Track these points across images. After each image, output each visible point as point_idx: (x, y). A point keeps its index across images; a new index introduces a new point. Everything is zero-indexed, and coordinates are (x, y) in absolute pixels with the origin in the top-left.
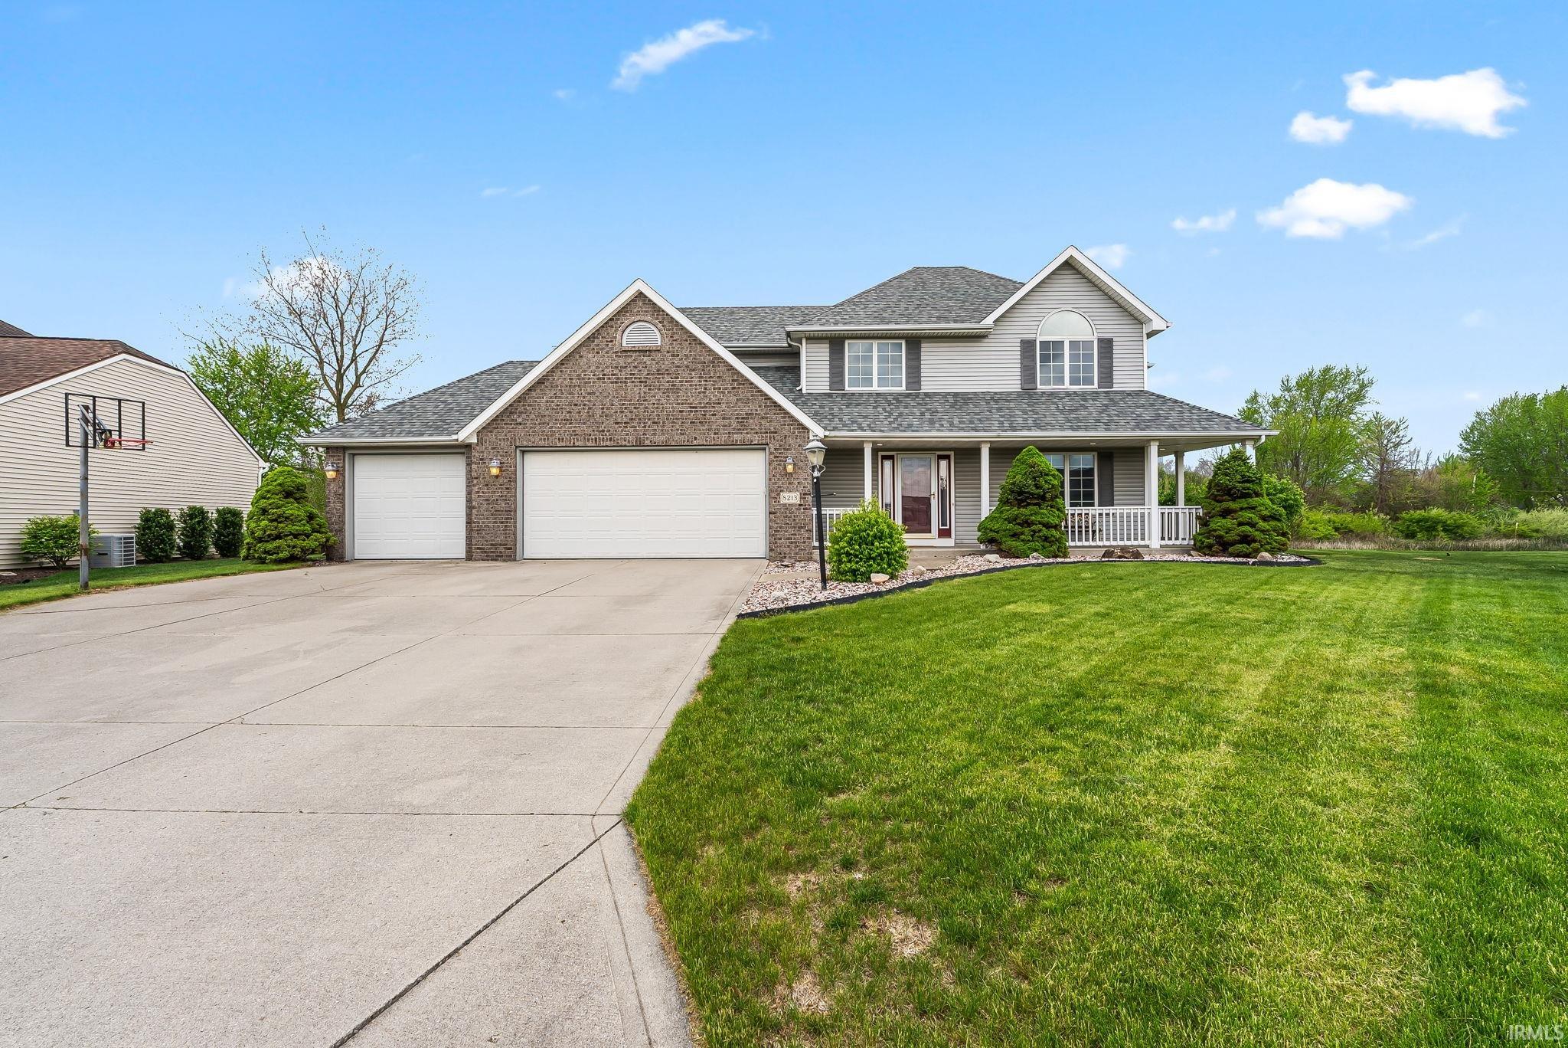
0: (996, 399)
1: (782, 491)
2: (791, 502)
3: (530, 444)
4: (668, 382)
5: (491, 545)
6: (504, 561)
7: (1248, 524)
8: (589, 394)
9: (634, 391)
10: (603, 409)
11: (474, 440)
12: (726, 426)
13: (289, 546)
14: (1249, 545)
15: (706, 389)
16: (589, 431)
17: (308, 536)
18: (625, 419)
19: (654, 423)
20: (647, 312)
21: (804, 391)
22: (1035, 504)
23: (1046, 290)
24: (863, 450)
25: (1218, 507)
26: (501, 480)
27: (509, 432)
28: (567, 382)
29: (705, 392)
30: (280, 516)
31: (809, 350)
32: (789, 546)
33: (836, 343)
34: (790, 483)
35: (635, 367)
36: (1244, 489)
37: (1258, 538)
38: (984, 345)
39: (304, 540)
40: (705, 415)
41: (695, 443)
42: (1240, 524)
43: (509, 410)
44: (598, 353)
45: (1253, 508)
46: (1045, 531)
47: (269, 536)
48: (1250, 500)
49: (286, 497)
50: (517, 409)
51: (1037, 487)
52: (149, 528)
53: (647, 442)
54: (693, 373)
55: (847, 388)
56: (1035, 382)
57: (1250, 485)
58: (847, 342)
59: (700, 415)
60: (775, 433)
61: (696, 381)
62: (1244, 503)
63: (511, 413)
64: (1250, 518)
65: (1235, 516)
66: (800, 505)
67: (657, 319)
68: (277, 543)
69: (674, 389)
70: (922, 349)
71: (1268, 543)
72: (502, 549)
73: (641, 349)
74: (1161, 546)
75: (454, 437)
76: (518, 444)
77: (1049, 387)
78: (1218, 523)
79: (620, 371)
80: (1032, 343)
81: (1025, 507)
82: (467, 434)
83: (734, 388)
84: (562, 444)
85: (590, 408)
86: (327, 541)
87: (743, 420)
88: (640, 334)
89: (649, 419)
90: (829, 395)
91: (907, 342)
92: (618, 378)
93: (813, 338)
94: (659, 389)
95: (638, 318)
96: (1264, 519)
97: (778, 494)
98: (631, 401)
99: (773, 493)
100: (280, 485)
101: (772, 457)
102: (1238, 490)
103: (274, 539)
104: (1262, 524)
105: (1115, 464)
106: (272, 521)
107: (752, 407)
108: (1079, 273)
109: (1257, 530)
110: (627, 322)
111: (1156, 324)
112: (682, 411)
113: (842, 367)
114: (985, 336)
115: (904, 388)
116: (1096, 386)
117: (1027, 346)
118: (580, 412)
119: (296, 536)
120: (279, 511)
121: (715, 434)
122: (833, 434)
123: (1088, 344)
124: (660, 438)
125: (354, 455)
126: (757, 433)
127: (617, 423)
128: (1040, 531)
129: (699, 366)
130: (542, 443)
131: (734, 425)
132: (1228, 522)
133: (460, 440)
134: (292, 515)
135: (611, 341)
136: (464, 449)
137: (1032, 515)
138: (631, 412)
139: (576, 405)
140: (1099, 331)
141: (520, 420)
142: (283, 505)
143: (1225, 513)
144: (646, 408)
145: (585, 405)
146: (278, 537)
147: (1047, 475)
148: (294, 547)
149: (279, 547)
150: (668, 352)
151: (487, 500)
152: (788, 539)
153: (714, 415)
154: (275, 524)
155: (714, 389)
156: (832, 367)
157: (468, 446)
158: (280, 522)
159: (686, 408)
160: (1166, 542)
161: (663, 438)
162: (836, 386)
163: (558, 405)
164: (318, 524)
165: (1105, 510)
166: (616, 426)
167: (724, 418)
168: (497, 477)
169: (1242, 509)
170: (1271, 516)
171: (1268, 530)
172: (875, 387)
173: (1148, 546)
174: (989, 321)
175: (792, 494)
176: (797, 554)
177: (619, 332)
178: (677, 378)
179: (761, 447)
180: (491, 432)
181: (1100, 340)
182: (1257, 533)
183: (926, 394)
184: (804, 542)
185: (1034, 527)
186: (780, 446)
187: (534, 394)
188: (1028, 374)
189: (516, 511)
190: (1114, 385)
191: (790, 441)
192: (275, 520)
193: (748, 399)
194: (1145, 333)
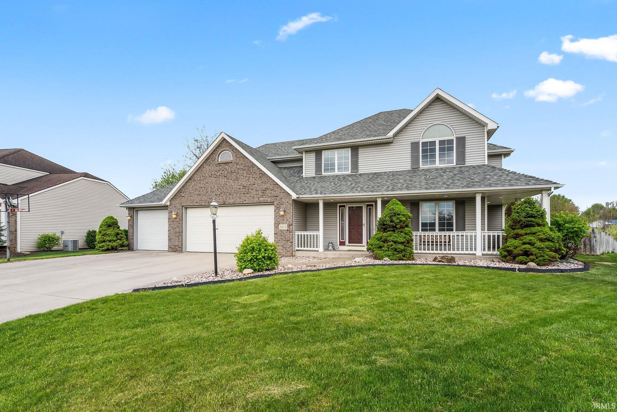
0: (394, 174)
1: (280, 224)
2: (283, 229)
3: (187, 205)
4: (235, 176)
5: (174, 246)
6: (178, 252)
7: (529, 244)
8: (206, 183)
9: (222, 180)
10: (211, 189)
11: (169, 204)
12: (257, 194)
13: (107, 245)
14: (528, 257)
15: (249, 178)
16: (206, 199)
17: (114, 241)
18: (219, 193)
19: (229, 194)
20: (227, 146)
21: (304, 176)
22: (392, 231)
23: (426, 114)
24: (318, 203)
25: (513, 232)
26: (177, 219)
27: (180, 200)
28: (199, 179)
29: (249, 180)
30: (105, 234)
31: (306, 157)
32: (282, 249)
33: (318, 152)
34: (283, 220)
35: (223, 170)
36: (528, 221)
37: (534, 253)
38: (392, 146)
39: (113, 243)
40: (249, 190)
41: (245, 202)
42: (524, 243)
43: (180, 191)
44: (209, 165)
45: (534, 234)
46: (394, 246)
47: (101, 241)
48: (532, 228)
49: (108, 227)
50: (182, 191)
51: (392, 221)
52: (89, 237)
53: (227, 203)
54: (244, 171)
55: (323, 174)
56: (418, 164)
57: (533, 219)
58: (323, 151)
59: (247, 189)
60: (277, 197)
61: (245, 174)
62: (528, 230)
63: (180, 192)
64: (530, 240)
65: (522, 238)
66: (287, 230)
67: (231, 149)
68: (103, 244)
69: (237, 179)
70: (359, 152)
71: (542, 256)
72: (177, 247)
73: (224, 162)
74: (483, 255)
75: (161, 203)
76: (183, 205)
77: (427, 166)
78: (512, 242)
79: (217, 173)
80: (418, 143)
81: (387, 232)
82: (165, 201)
83: (260, 177)
84: (197, 204)
85: (207, 189)
86: (123, 243)
87: (264, 191)
88: (226, 156)
89: (228, 193)
90: (314, 178)
91: (351, 149)
92: (217, 176)
93: (308, 151)
94: (231, 179)
95: (224, 149)
96: (541, 240)
97: (278, 225)
98: (221, 185)
99: (277, 225)
100: (106, 222)
101: (276, 208)
102: (524, 222)
103: (103, 242)
104: (538, 244)
105: (466, 207)
106: (102, 236)
107: (268, 185)
108: (445, 102)
109: (535, 248)
110: (220, 151)
111: (491, 126)
112: (240, 189)
113: (321, 164)
114: (391, 143)
115: (350, 172)
116: (455, 164)
117: (415, 146)
118: (203, 191)
119: (110, 241)
120: (104, 232)
121: (253, 198)
122: (301, 196)
123: (450, 142)
124: (231, 201)
125: (138, 210)
126: (269, 197)
127: (216, 195)
128: (392, 245)
129: (247, 168)
130: (190, 204)
131: (260, 194)
132: (516, 242)
133: (163, 204)
134: (109, 233)
135: (214, 160)
136: (165, 207)
137: (388, 236)
138: (221, 190)
139: (202, 188)
140: (456, 133)
141: (183, 195)
142: (106, 230)
143: (517, 236)
144: (226, 188)
145: (205, 188)
146: (104, 242)
147: (399, 215)
148: (109, 245)
149: (104, 245)
150: (235, 163)
151: (173, 228)
152: (282, 246)
153: (252, 189)
154: (103, 237)
155: (252, 178)
156: (316, 164)
157: (167, 206)
158: (105, 236)
159: (241, 187)
160: (486, 252)
161: (233, 201)
162: (318, 173)
163: (196, 188)
164: (120, 237)
165: (460, 233)
166: (216, 196)
167: (256, 191)
168: (176, 218)
169: (526, 234)
170: (546, 239)
171: (542, 248)
172: (336, 172)
173: (475, 254)
174: (391, 134)
175: (284, 225)
176: (286, 253)
177: (217, 156)
178: (238, 174)
179: (271, 203)
180: (174, 200)
181: (457, 138)
182: (534, 249)
183: (360, 175)
184: (289, 248)
185: (389, 243)
186: (279, 203)
187: (188, 184)
188: (415, 160)
189: (182, 232)
190: (466, 163)
191: (283, 200)
192: (103, 235)
193: (266, 182)
194: (486, 131)
